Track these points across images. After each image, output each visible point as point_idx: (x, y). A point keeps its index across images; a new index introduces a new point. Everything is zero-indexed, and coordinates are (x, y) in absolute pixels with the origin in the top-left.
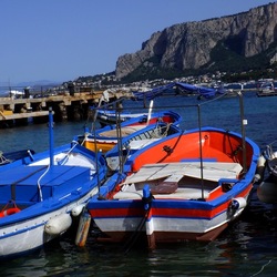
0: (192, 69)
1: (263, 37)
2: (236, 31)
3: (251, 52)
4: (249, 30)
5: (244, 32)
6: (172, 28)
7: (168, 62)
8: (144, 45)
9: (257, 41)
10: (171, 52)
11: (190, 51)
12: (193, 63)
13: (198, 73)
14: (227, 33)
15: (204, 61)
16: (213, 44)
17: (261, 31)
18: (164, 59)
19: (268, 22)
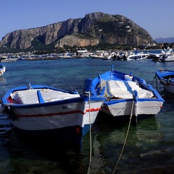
0: (24, 49)
1: (53, 37)
2: (41, 34)
3: (48, 43)
4: (47, 34)
5: (45, 34)
6: (15, 32)
7: (13, 46)
8: (3, 38)
9: (50, 38)
10: (14, 42)
11: (23, 42)
12: (24, 47)
13: (26, 51)
14: (38, 35)
15: (29, 46)
16: (32, 39)
17: (52, 34)
18: (12, 44)
19: (54, 31)
